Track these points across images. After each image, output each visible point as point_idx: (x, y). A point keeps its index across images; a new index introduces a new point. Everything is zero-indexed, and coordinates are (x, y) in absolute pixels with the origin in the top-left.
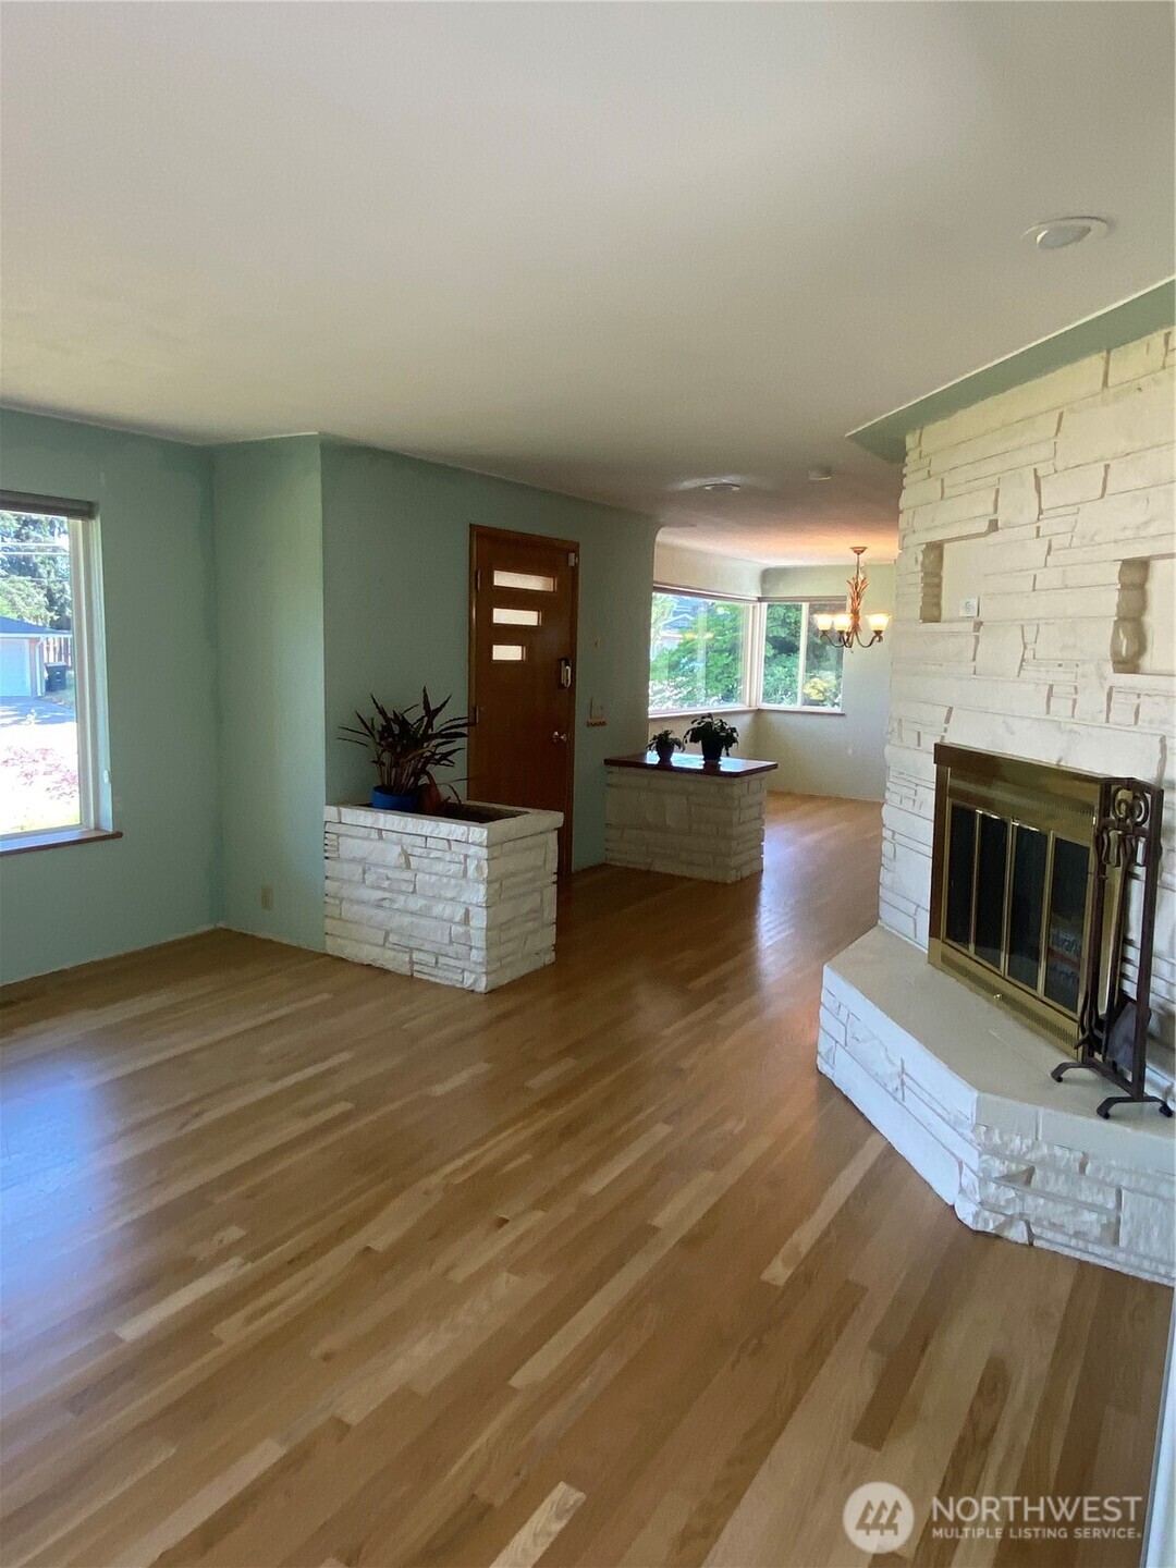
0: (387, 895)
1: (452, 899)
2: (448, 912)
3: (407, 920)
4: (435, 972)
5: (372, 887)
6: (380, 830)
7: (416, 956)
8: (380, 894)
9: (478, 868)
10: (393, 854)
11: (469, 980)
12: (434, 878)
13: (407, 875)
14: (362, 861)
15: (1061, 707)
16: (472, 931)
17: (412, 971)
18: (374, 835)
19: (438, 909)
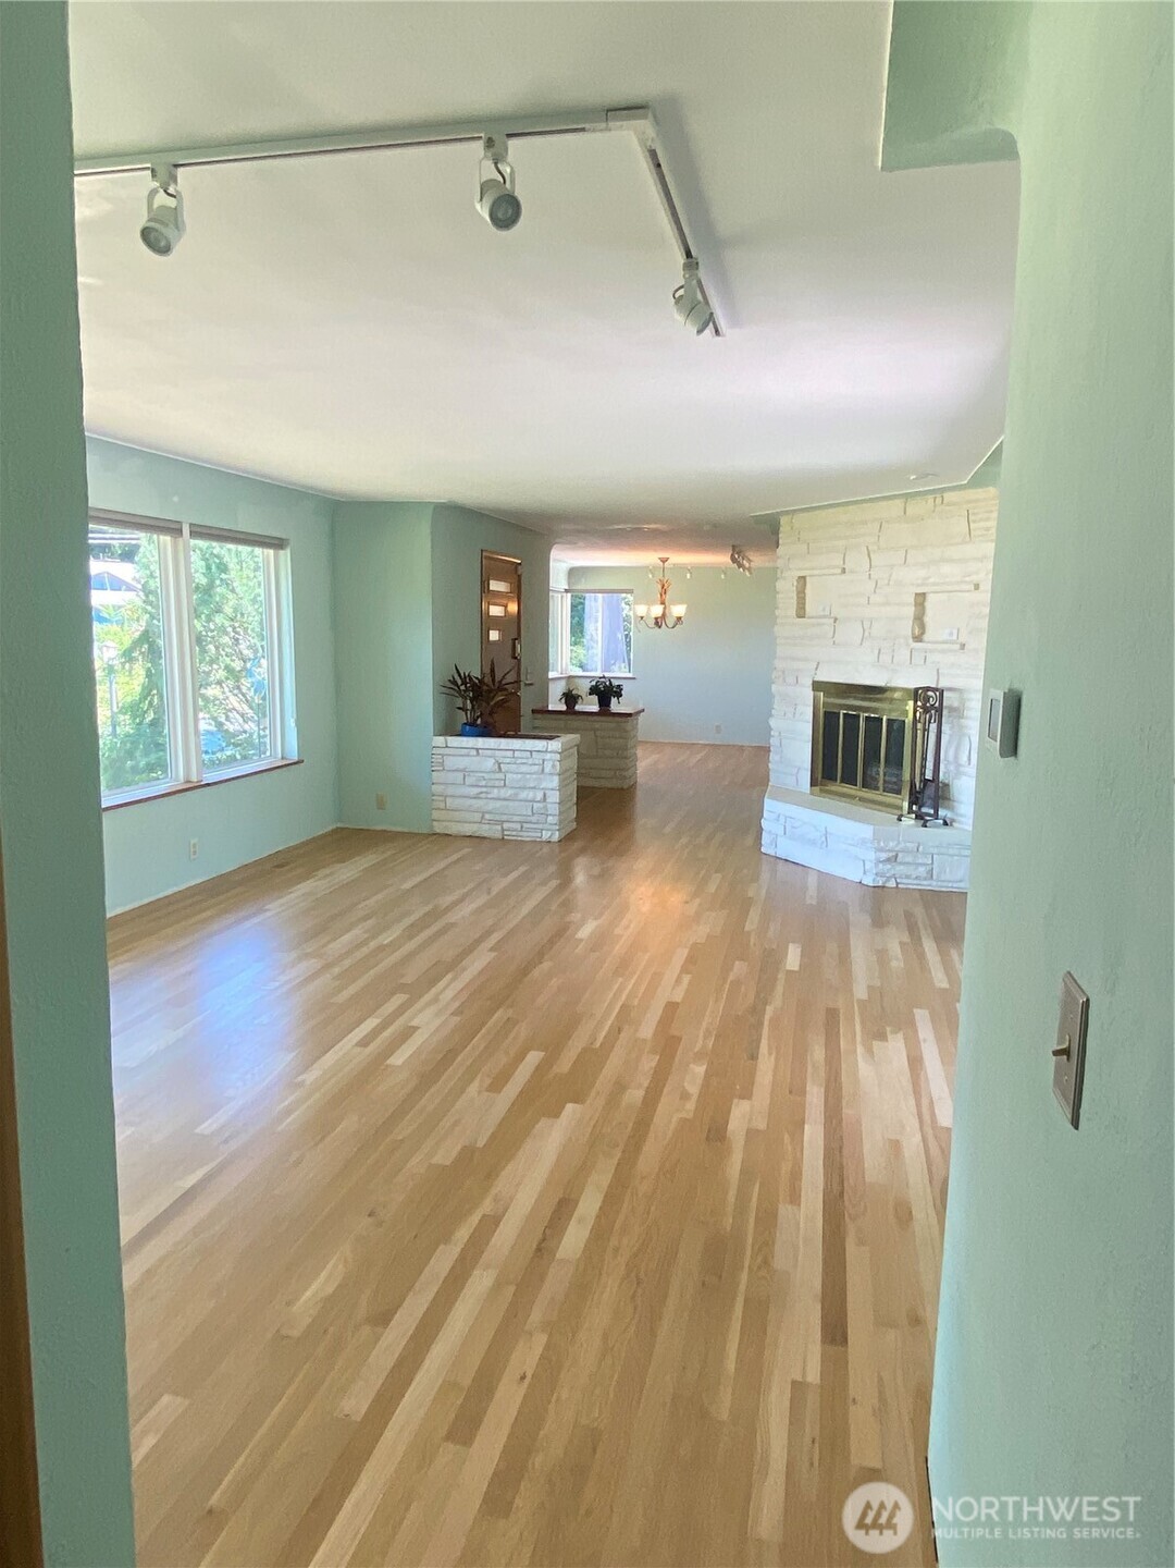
0: (484, 790)
1: (534, 788)
2: (531, 795)
3: (498, 804)
4: (521, 834)
5: (472, 786)
6: (477, 750)
7: (506, 826)
8: (475, 791)
9: (554, 766)
10: (490, 764)
11: (546, 835)
12: (520, 776)
13: (501, 776)
14: (463, 770)
15: (886, 658)
16: (549, 806)
17: (503, 835)
18: (474, 752)
19: (523, 795)
